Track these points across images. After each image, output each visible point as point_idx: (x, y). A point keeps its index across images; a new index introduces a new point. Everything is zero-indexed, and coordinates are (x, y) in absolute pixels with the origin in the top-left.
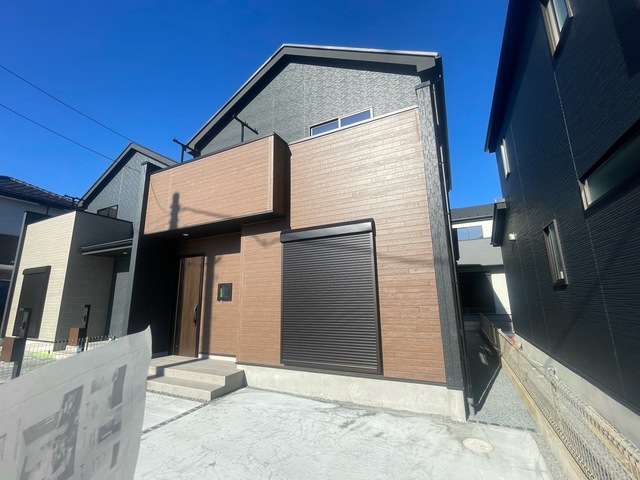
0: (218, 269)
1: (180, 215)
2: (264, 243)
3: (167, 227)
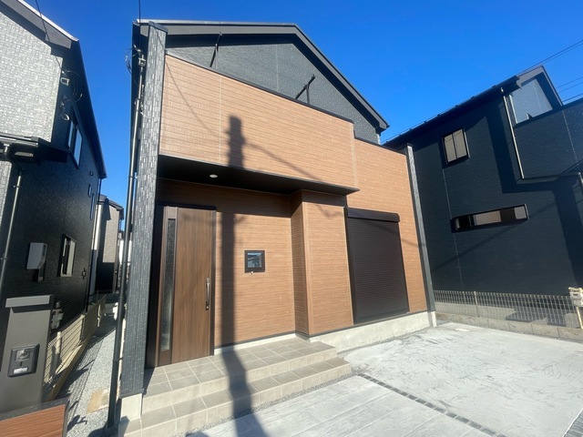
1: (246, 151)
2: (327, 215)
3: (222, 160)
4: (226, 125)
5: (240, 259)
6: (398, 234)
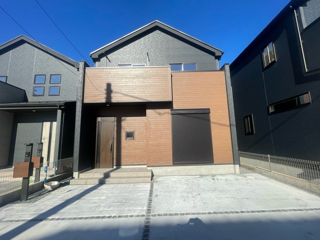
2: (160, 114)
3: (104, 101)
5: (123, 135)
6: (209, 120)
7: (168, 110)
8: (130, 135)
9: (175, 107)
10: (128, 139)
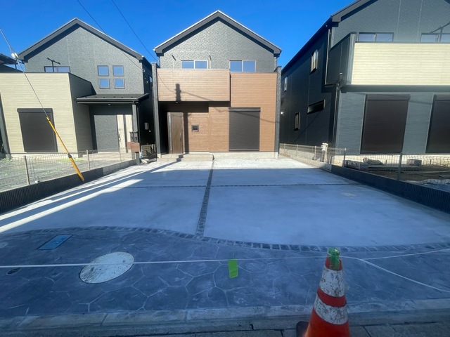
0: (190, 118)
1: (181, 95)
2: (220, 111)
3: (174, 99)
4: (175, 88)
5: (190, 128)
6: (259, 117)
7: (227, 108)
8: (195, 128)
9: (233, 105)
10: (194, 131)
